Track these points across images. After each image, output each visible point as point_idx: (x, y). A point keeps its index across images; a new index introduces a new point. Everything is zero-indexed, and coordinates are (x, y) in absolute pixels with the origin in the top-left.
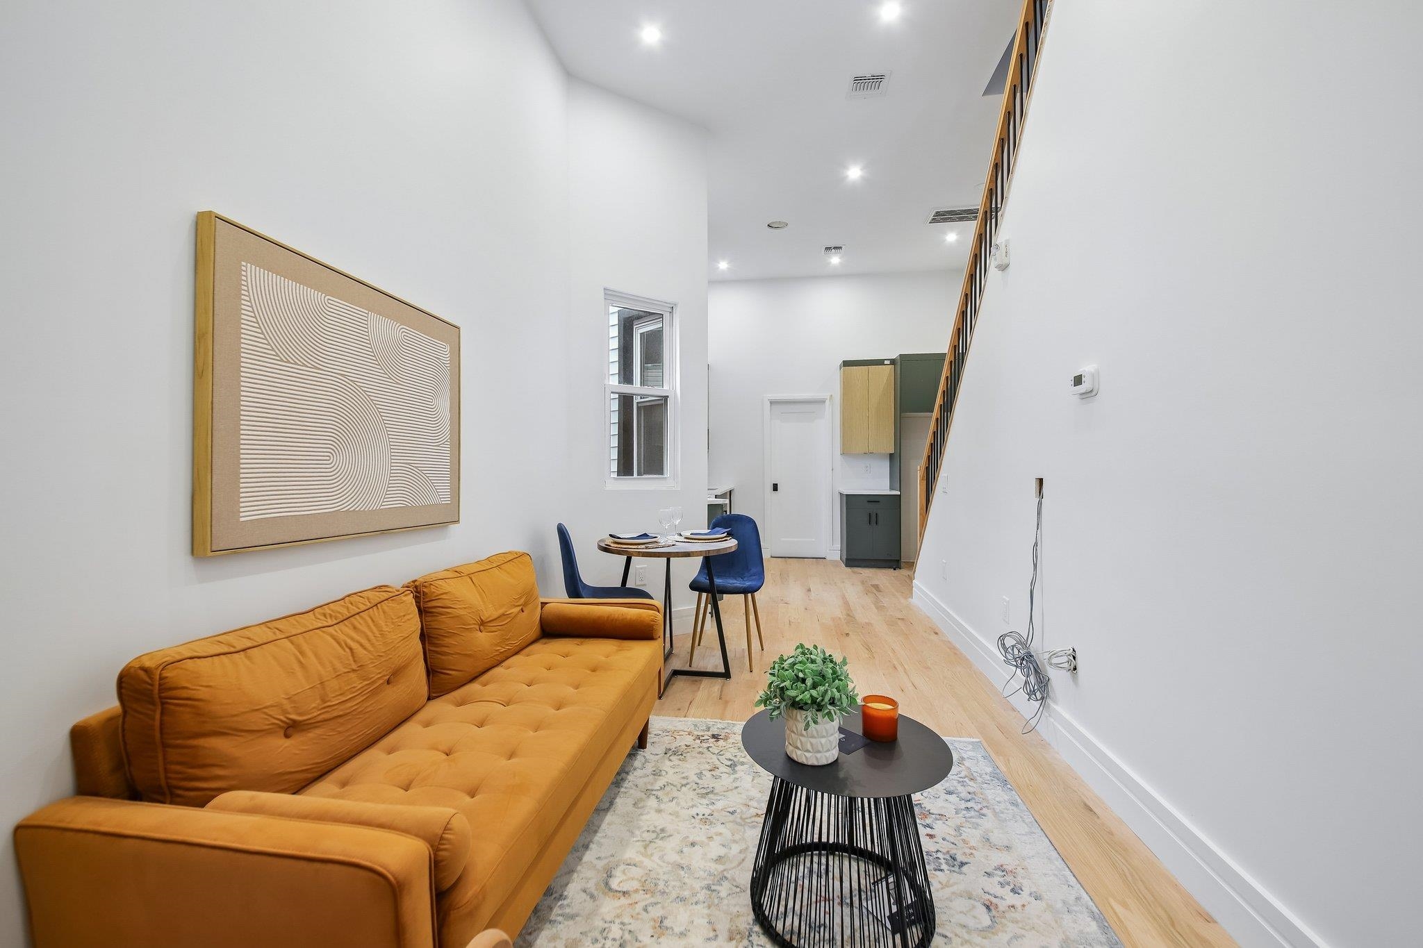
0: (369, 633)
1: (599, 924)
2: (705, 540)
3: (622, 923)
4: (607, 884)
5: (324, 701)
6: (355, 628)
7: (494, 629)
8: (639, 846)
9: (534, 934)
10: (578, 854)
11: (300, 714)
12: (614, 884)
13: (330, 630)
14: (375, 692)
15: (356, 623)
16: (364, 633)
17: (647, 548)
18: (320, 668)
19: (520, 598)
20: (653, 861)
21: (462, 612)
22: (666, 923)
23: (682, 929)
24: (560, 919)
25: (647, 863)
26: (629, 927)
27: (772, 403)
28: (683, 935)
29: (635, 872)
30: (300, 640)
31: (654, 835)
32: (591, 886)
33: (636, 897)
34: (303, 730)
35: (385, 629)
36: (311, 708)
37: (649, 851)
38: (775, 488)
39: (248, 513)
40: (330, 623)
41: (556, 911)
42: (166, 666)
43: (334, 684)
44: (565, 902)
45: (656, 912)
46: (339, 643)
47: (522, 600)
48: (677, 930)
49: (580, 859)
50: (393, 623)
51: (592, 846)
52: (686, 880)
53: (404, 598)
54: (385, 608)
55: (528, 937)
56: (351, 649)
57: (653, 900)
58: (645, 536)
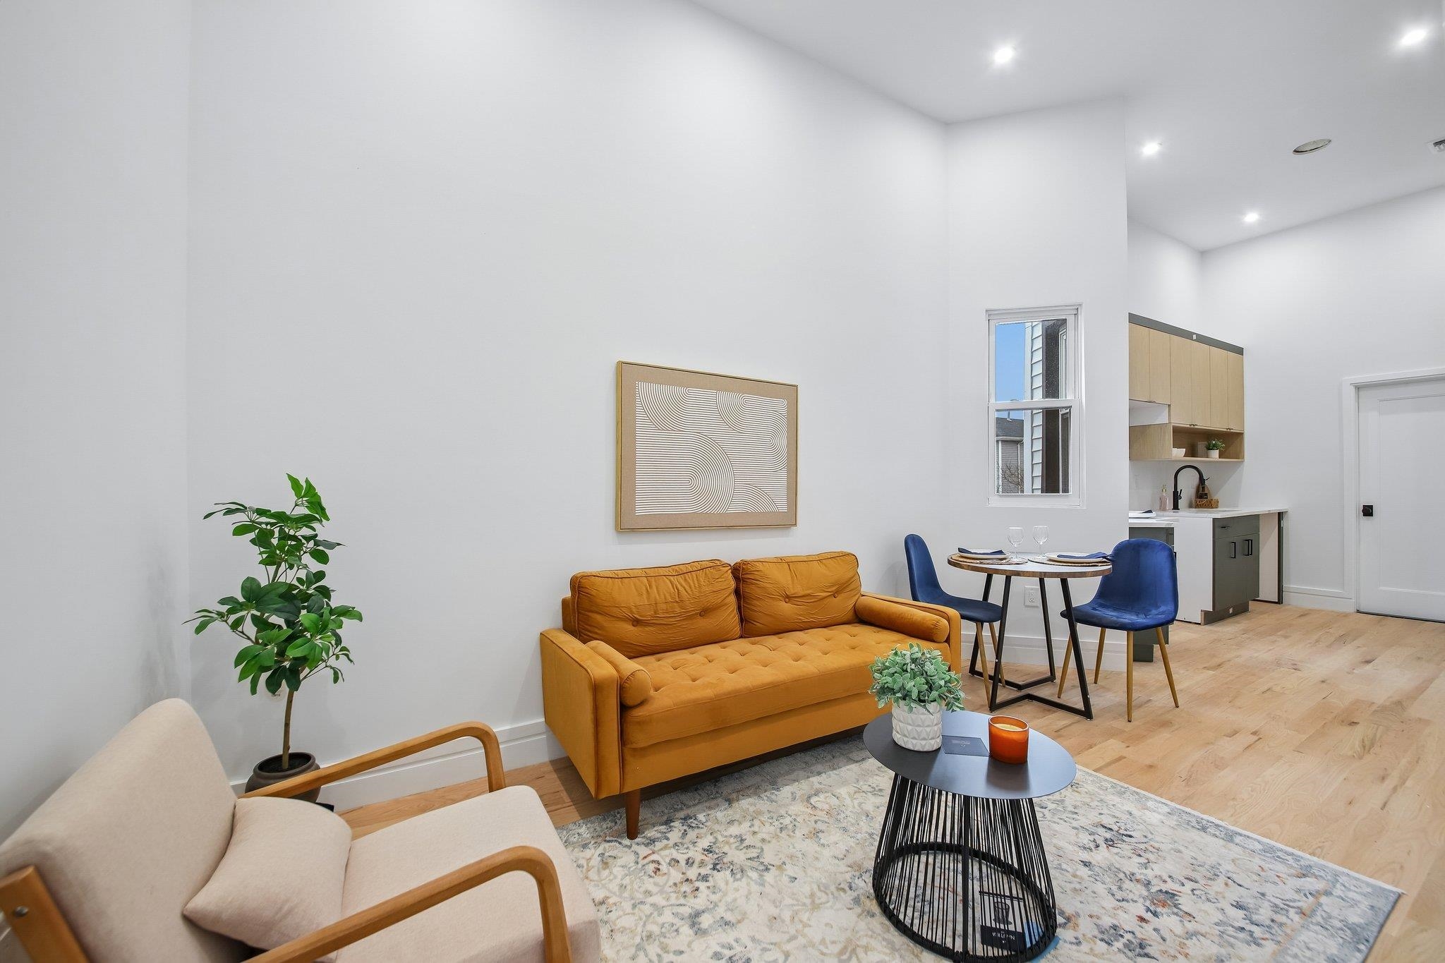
0: (692, 584)
1: (783, 812)
2: (1074, 563)
3: (795, 820)
4: (809, 797)
5: (655, 613)
6: (685, 580)
7: (799, 603)
8: (852, 790)
9: (745, 797)
10: (810, 774)
11: (640, 616)
12: (813, 800)
13: (672, 578)
14: (690, 618)
15: (687, 578)
16: (689, 583)
17: (981, 563)
18: (657, 596)
19: (830, 587)
20: (853, 802)
21: (768, 586)
22: (820, 835)
23: (826, 843)
24: (765, 798)
25: (848, 801)
26: (797, 824)
27: (1358, 388)
28: (823, 845)
29: (834, 801)
30: (653, 579)
31: (870, 789)
32: (798, 794)
33: (819, 813)
34: (641, 625)
35: (702, 583)
36: (647, 614)
37: (857, 795)
38: (1368, 511)
39: (640, 511)
40: (674, 574)
41: (768, 794)
42: (583, 577)
43: (664, 606)
44: (776, 793)
45: (820, 826)
46: (673, 586)
47: (834, 588)
48: (822, 841)
49: (808, 777)
50: (709, 581)
51: (823, 775)
52: (862, 823)
53: (721, 568)
54: (708, 572)
55: (740, 797)
56: (678, 590)
57: (827, 820)
58: (1000, 552)
